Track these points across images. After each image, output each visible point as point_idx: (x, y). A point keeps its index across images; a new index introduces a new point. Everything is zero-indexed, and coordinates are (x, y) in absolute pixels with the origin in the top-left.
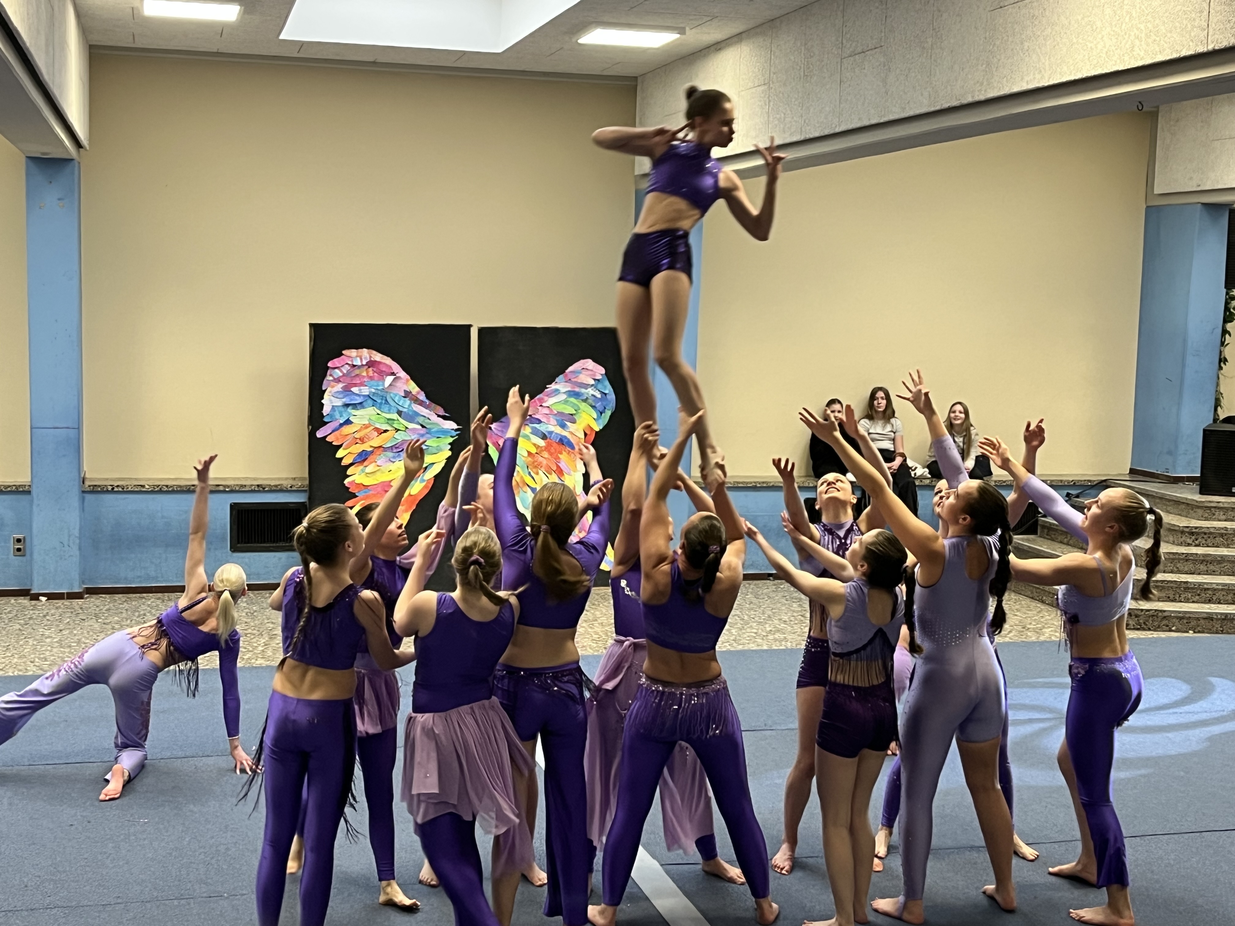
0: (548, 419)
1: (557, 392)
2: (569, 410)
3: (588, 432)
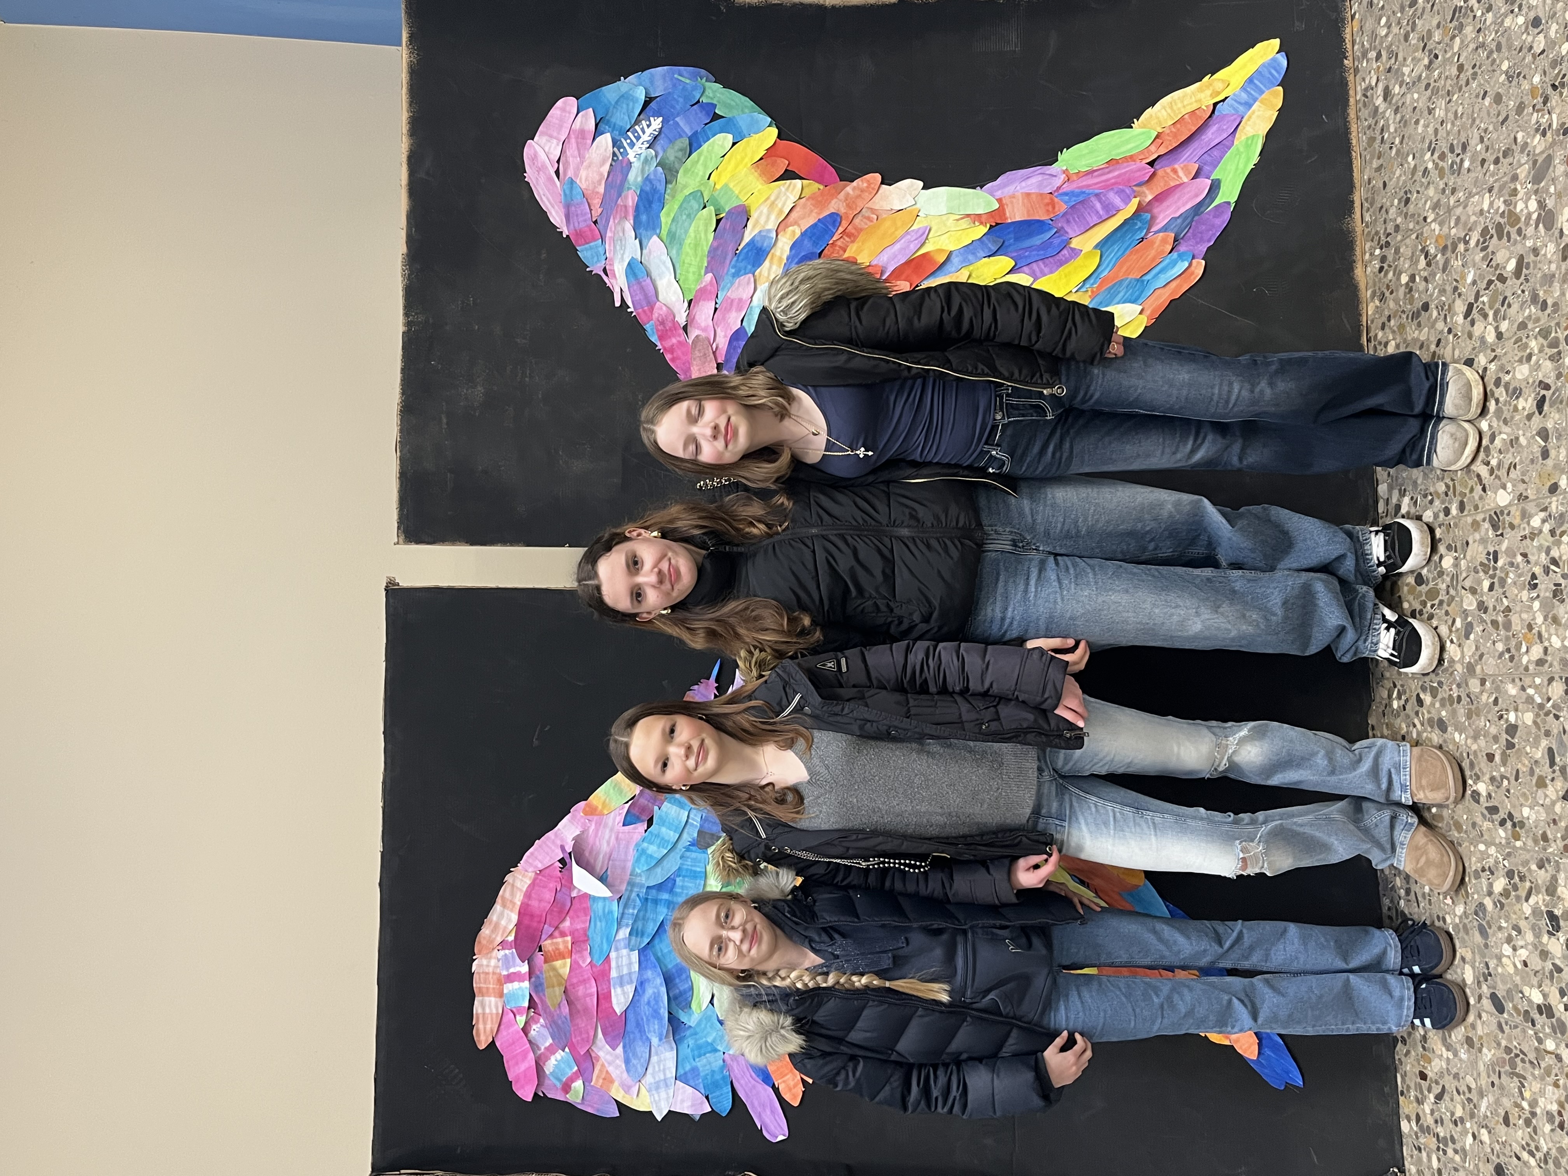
3: (782, 165)
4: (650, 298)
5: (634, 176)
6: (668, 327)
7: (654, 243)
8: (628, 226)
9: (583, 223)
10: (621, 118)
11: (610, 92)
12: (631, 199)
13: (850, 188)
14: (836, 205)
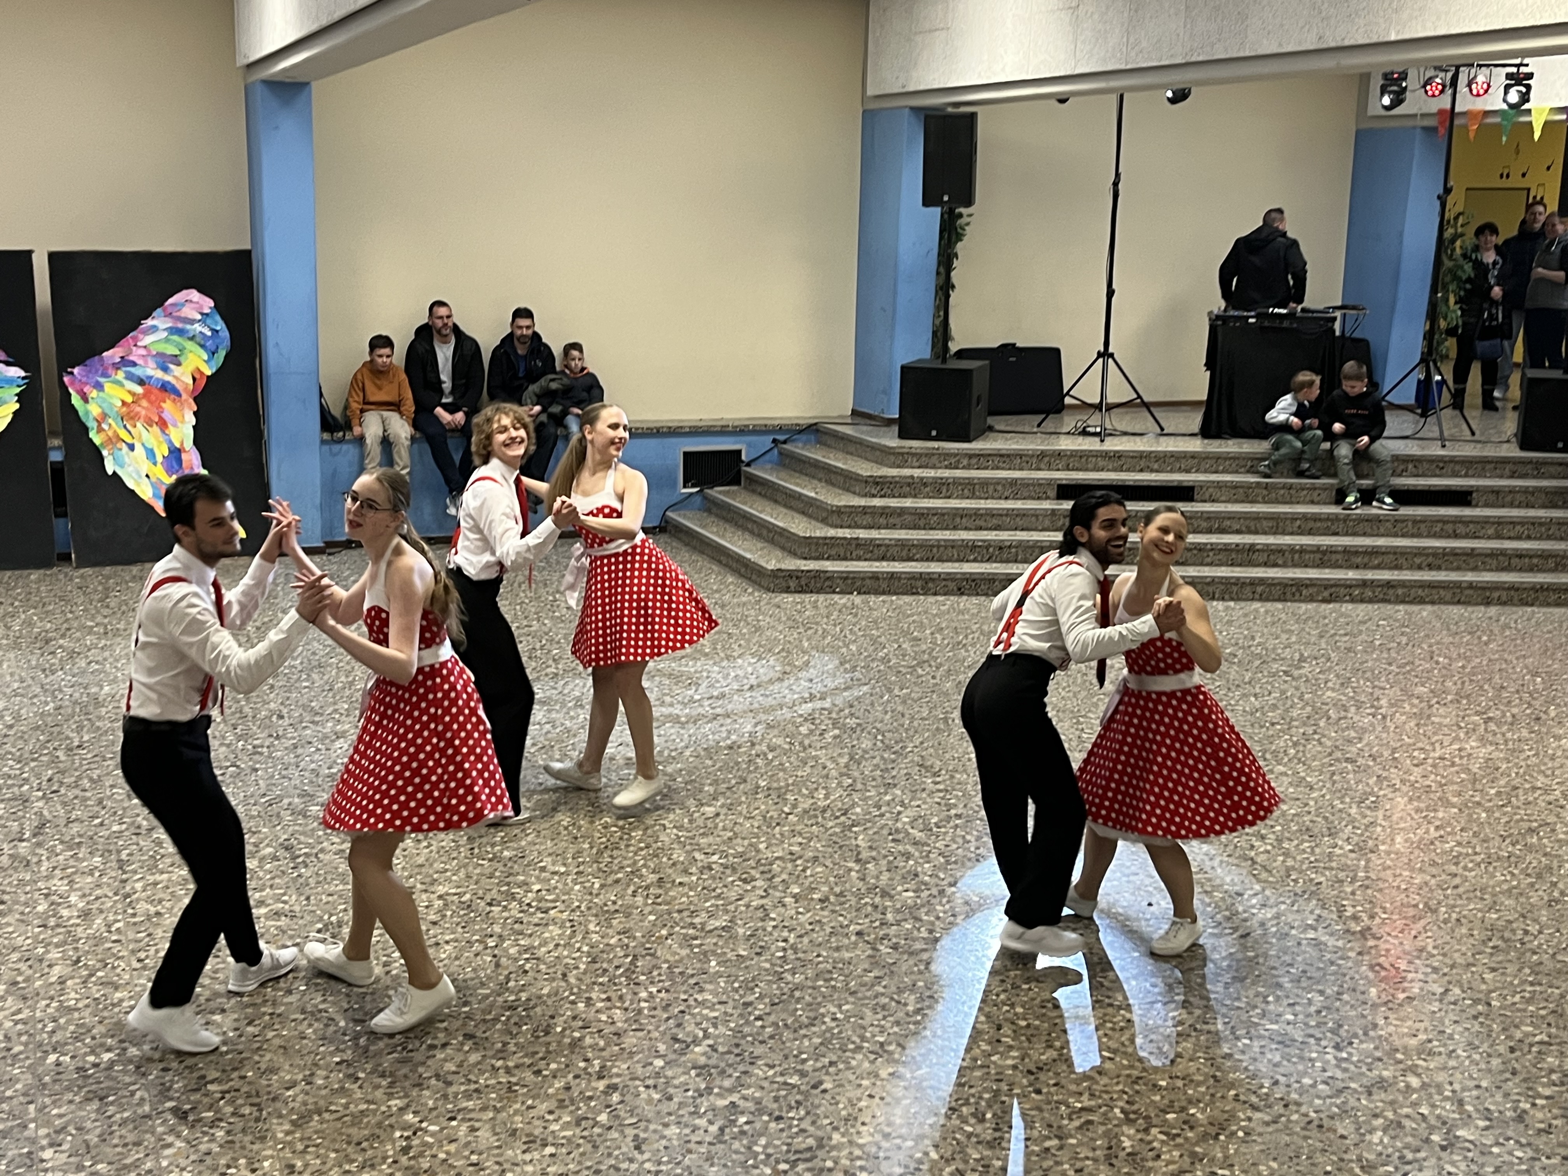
0: (146, 362)
1: (154, 329)
2: (171, 350)
3: (197, 376)
4: (146, 332)
5: (188, 327)
6: (135, 339)
7: (166, 334)
8: (170, 325)
9: (169, 310)
10: (209, 321)
11: (218, 318)
12: (180, 325)
13: (191, 401)
14: (184, 396)
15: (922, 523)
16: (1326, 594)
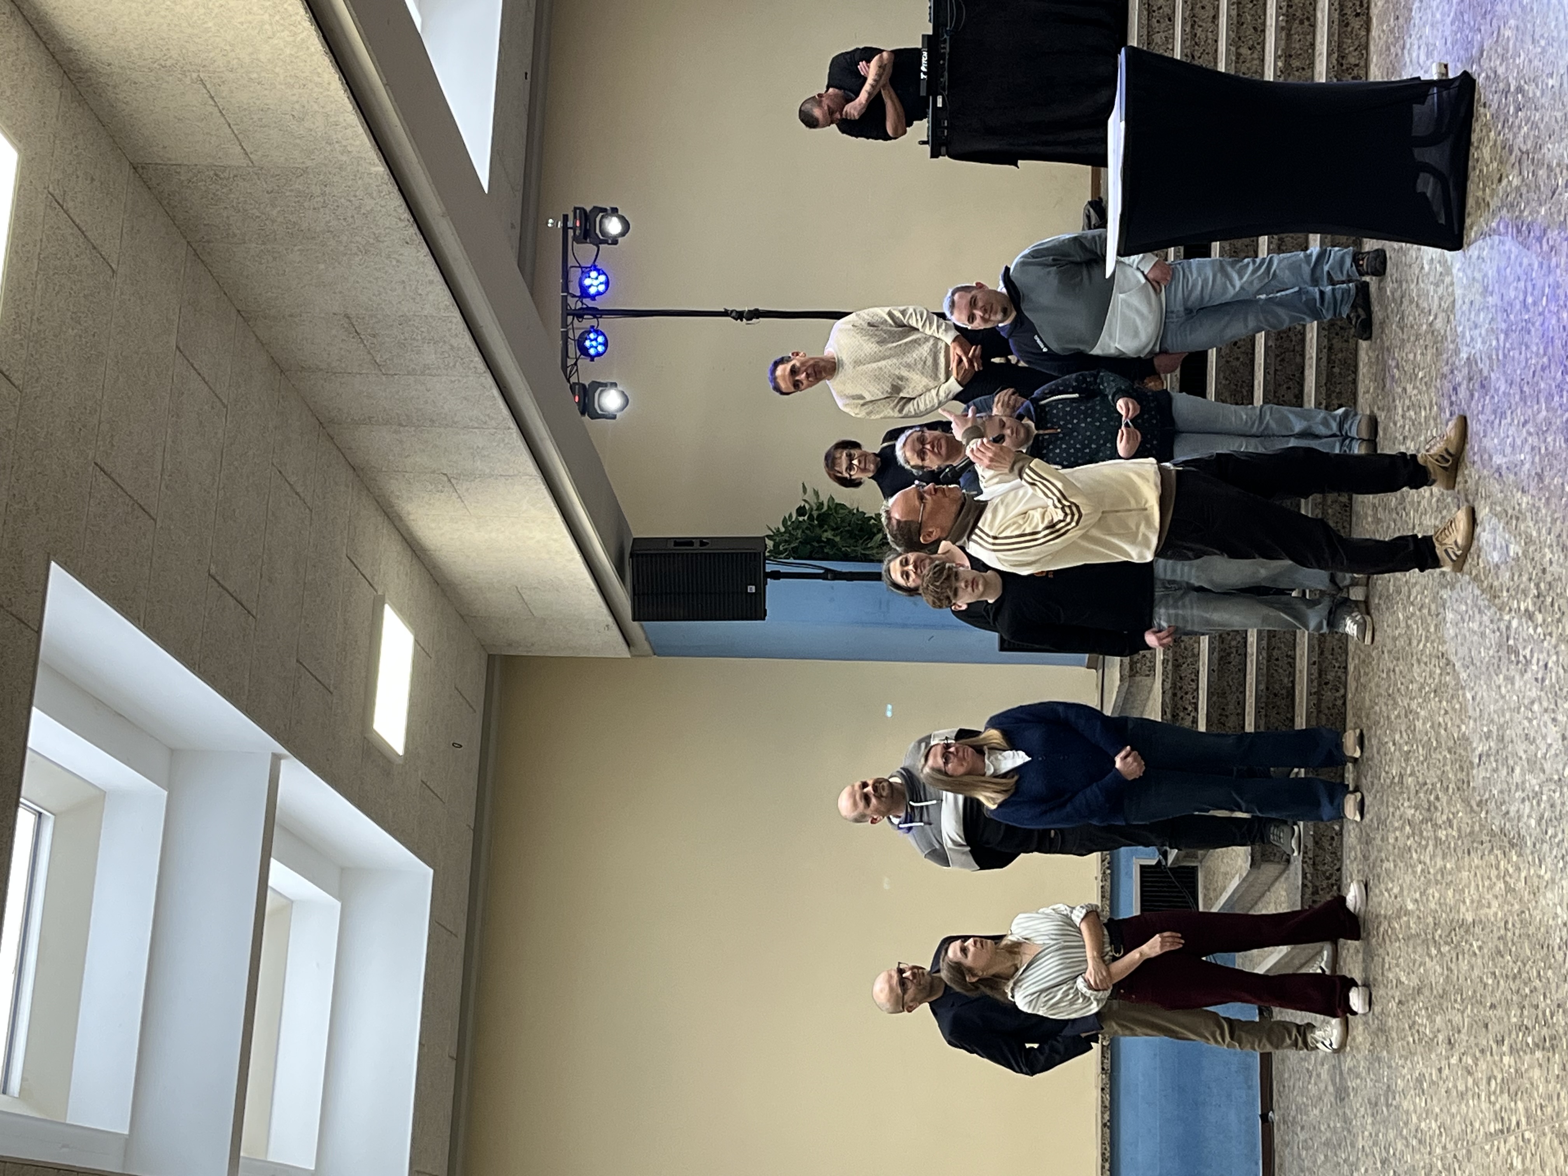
15: (1235, 659)
16: (1356, 23)
